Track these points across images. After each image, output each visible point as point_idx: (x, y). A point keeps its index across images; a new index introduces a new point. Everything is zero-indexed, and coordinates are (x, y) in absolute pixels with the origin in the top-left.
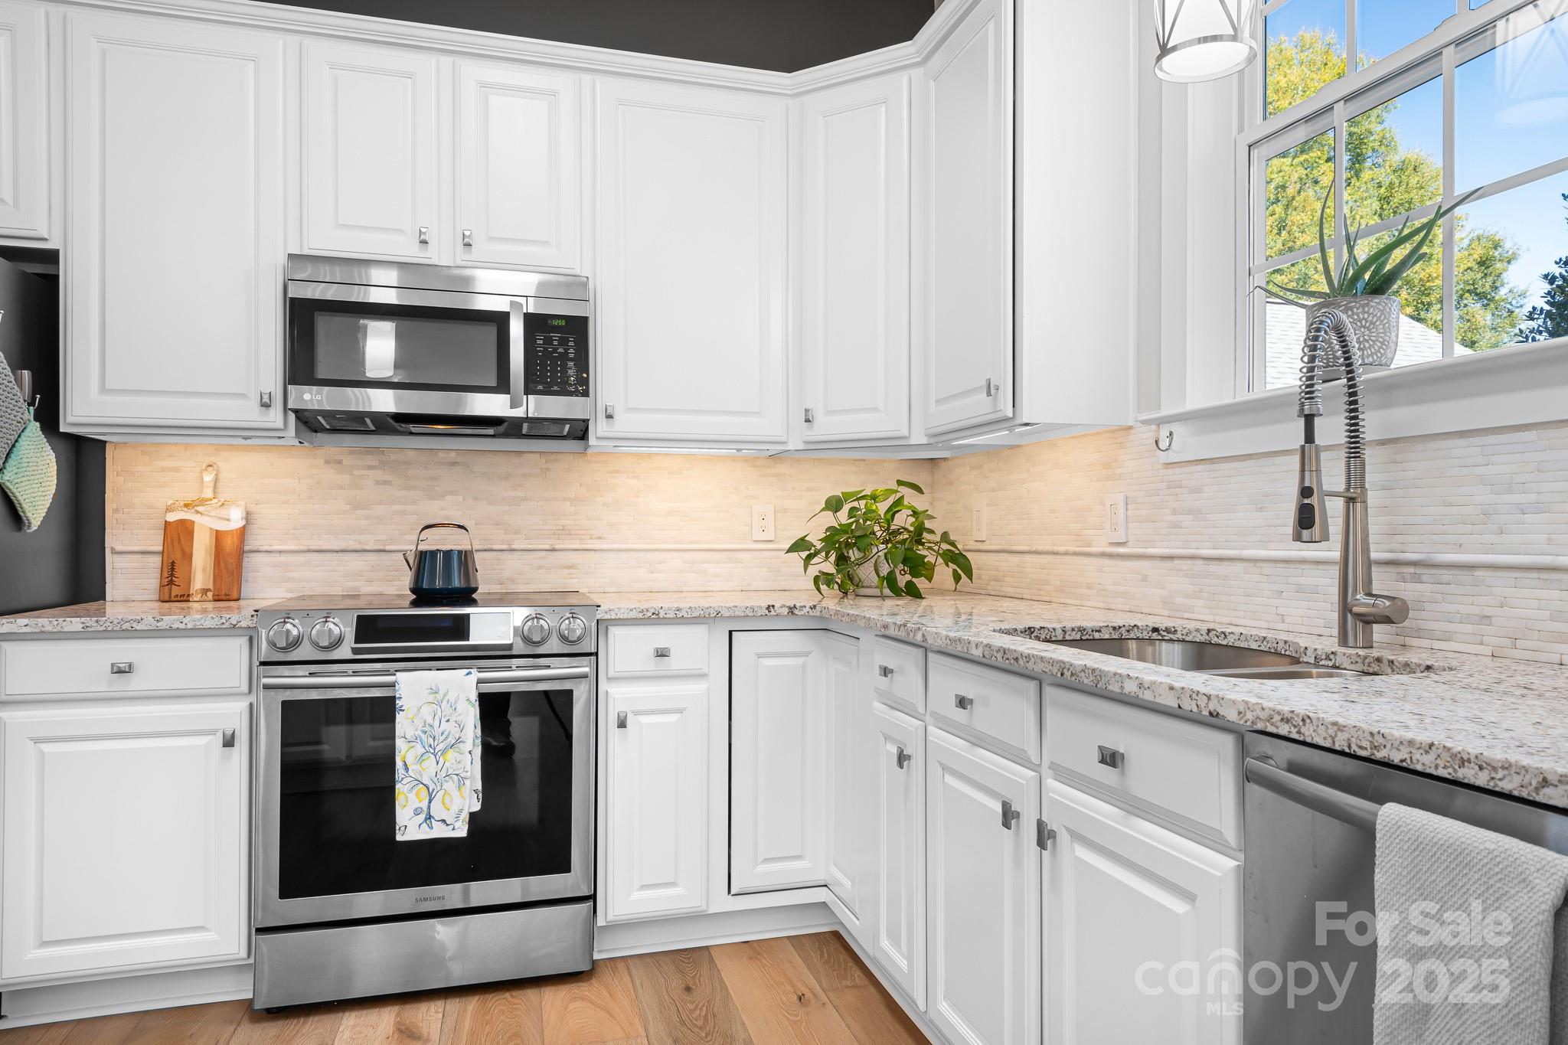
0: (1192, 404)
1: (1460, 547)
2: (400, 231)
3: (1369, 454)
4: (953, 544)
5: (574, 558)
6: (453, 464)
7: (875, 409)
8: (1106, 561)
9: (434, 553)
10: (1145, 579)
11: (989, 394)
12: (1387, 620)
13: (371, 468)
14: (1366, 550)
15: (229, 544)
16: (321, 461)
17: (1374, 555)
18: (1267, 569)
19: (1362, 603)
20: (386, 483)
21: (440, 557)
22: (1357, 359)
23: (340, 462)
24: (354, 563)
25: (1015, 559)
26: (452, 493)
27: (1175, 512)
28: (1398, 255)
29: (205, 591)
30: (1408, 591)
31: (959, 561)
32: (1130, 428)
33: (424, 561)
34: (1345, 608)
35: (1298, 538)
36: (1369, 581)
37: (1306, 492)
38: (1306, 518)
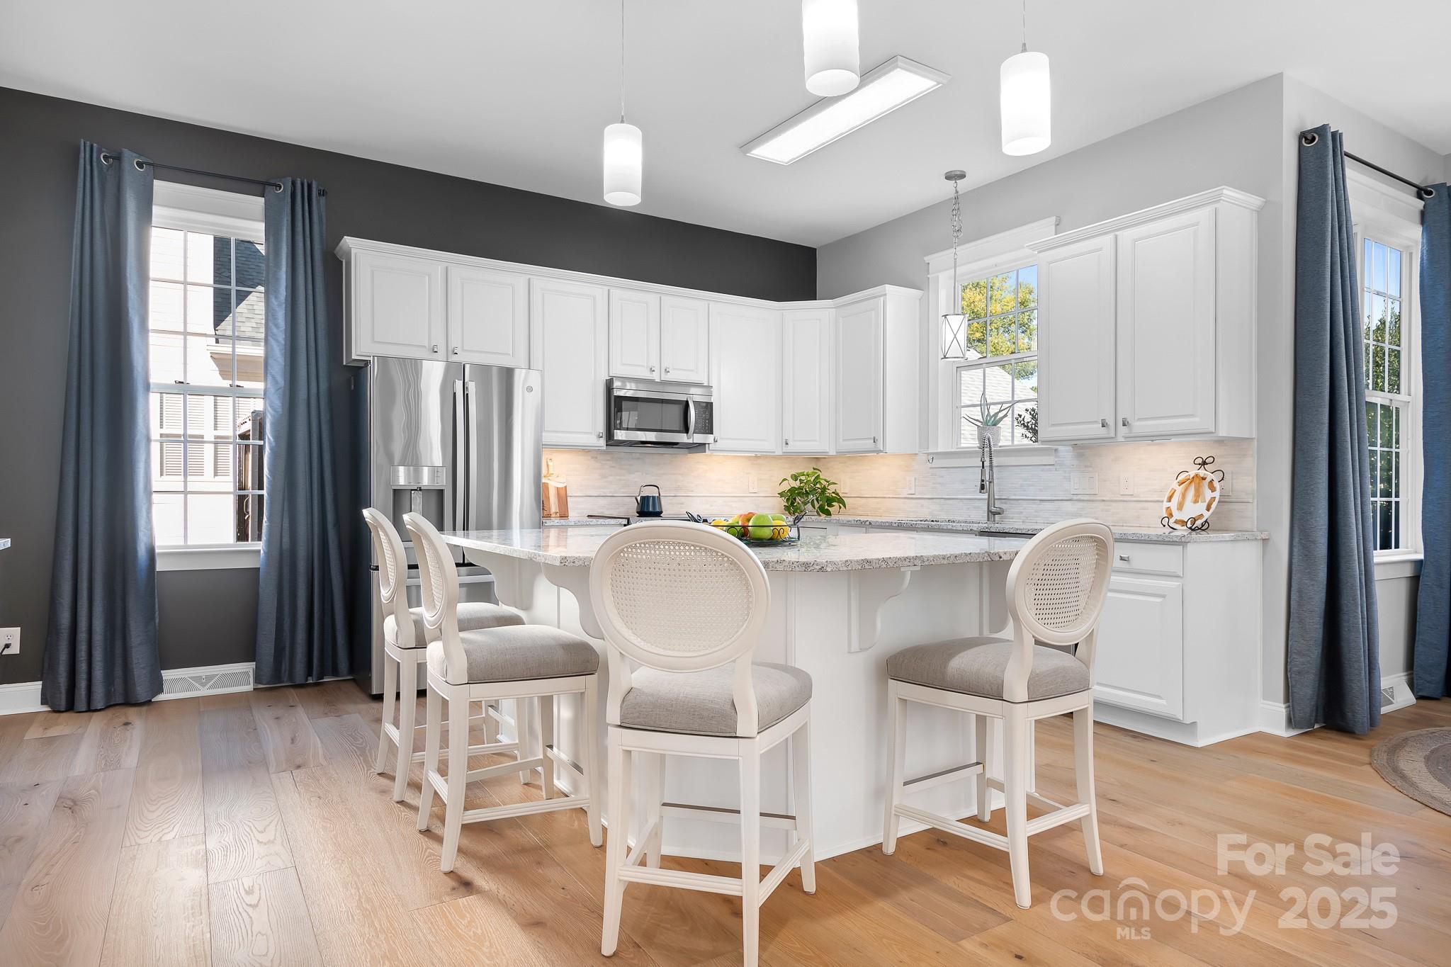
0: (940, 450)
1: (1015, 495)
2: (642, 366)
3: (994, 469)
4: (837, 494)
5: (683, 500)
6: (638, 459)
7: (815, 441)
8: (906, 500)
9: (648, 497)
10: (922, 506)
11: (874, 442)
12: (999, 514)
13: (608, 460)
14: (994, 496)
15: (563, 493)
16: (590, 458)
17: (996, 497)
18: (965, 501)
19: (993, 509)
20: (613, 467)
21: (651, 499)
22: (992, 444)
23: (596, 458)
24: (603, 501)
25: (864, 500)
26: (638, 471)
27: (934, 483)
28: (1001, 415)
29: (556, 513)
30: (1003, 506)
31: (841, 501)
32: (916, 454)
33: (645, 500)
34: (989, 511)
35: (981, 492)
36: (994, 504)
37: (983, 481)
38: (982, 487)
